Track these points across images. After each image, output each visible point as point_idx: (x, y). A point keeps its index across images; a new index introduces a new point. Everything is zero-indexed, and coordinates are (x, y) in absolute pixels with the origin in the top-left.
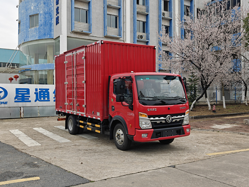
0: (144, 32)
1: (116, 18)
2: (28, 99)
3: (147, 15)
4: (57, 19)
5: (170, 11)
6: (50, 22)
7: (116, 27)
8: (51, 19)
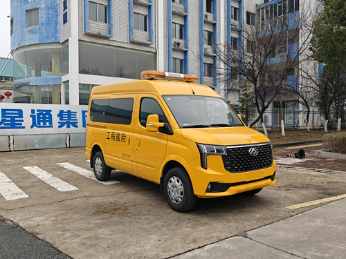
0: (181, 38)
1: (145, 18)
2: (21, 124)
3: (185, 17)
4: (65, 16)
5: (214, 12)
6: (55, 19)
7: (146, 30)
8: (57, 16)
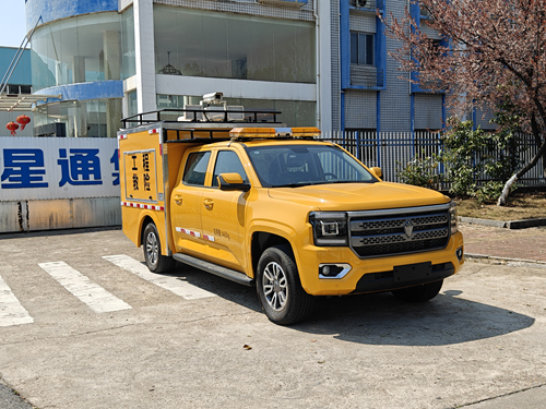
2: (41, 179)
